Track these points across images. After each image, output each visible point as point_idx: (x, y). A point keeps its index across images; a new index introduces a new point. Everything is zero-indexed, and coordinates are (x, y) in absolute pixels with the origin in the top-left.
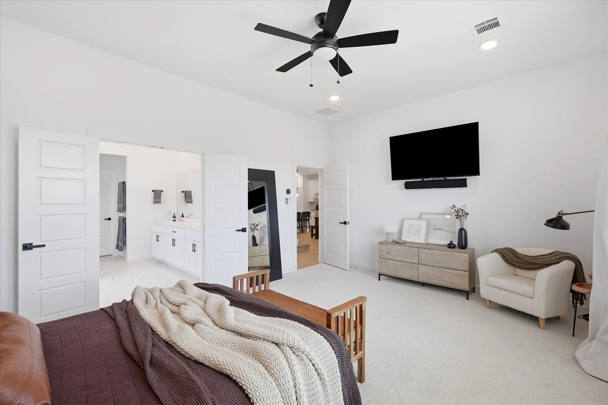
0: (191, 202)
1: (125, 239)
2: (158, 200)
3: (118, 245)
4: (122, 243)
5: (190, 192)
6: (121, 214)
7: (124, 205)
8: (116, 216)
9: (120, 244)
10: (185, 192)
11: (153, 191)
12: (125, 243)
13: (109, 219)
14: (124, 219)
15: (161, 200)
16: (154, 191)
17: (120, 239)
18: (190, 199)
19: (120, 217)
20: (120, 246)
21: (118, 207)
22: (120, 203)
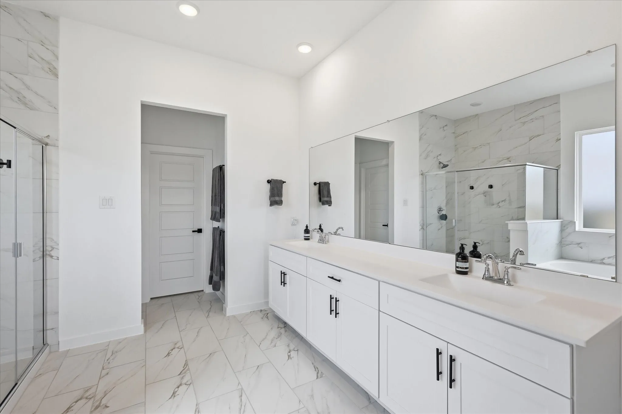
0: (329, 203)
1: (222, 270)
2: (277, 199)
3: (211, 278)
4: (219, 278)
5: (327, 184)
6: (216, 224)
7: (221, 207)
8: (208, 226)
9: (216, 278)
10: (320, 184)
11: (269, 182)
12: (222, 276)
13: (200, 231)
14: (221, 233)
15: (283, 199)
16: (271, 181)
17: (215, 269)
18: (327, 197)
19: (214, 229)
20: (215, 282)
21: (212, 211)
22: (215, 205)
